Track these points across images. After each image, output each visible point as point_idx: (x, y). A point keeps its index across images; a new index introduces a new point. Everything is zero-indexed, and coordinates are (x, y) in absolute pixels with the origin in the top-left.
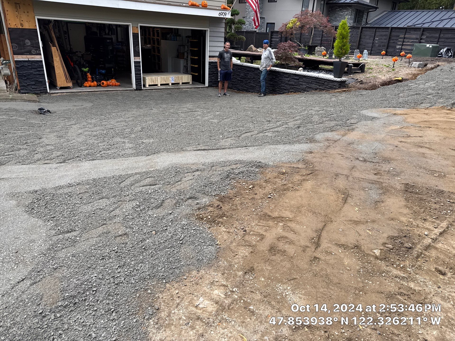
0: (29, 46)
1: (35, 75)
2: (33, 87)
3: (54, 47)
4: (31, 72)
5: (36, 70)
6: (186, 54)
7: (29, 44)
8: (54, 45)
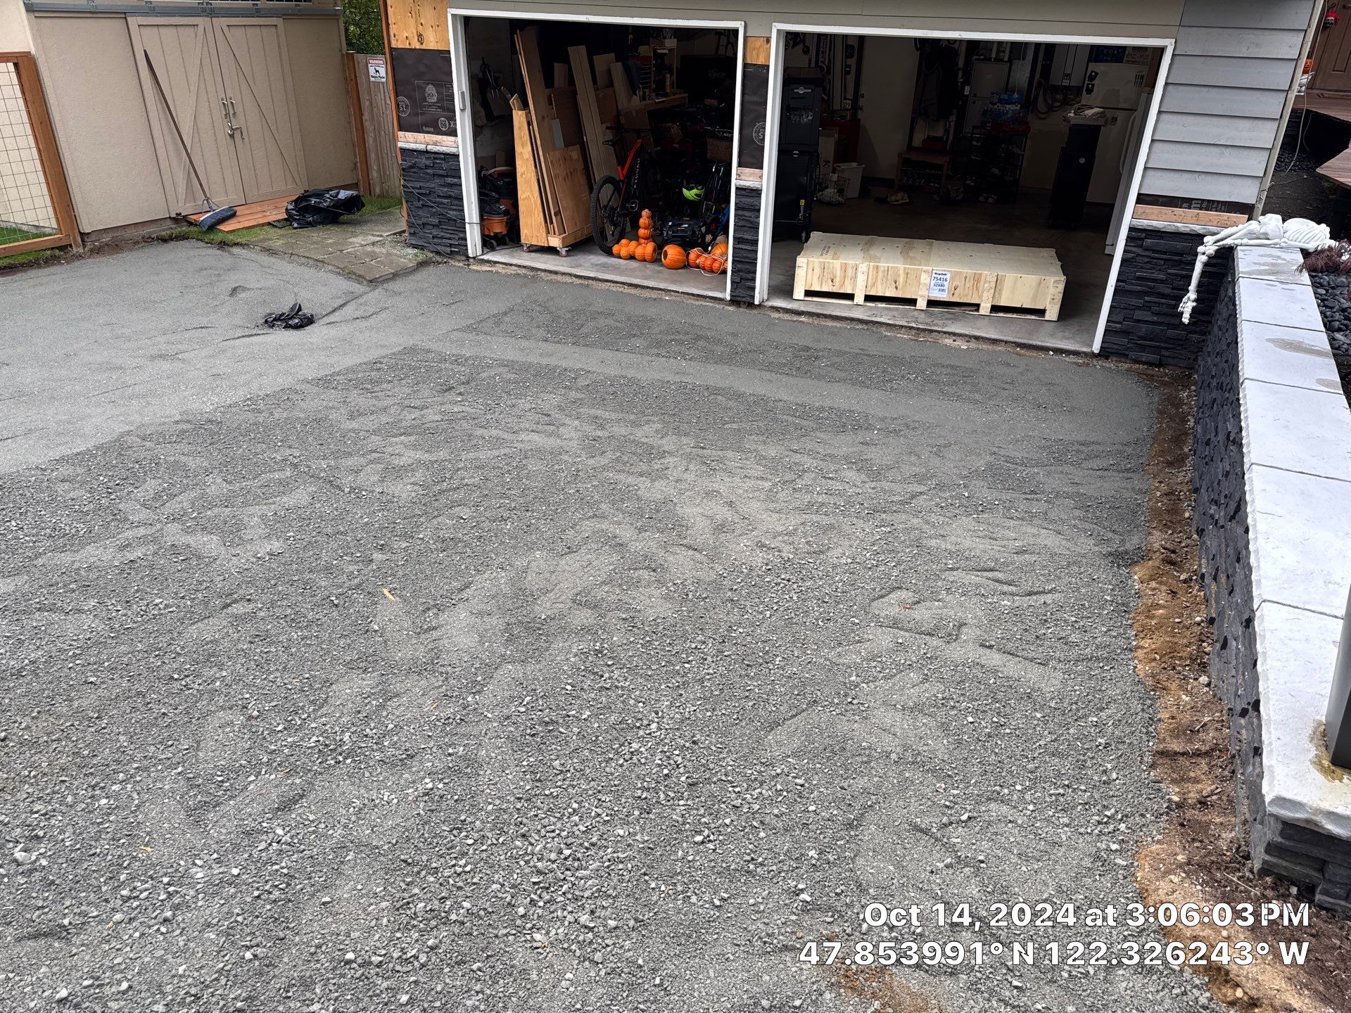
0: (433, 105)
1: (439, 196)
2: (435, 232)
4: (433, 185)
5: (441, 181)
7: (434, 99)
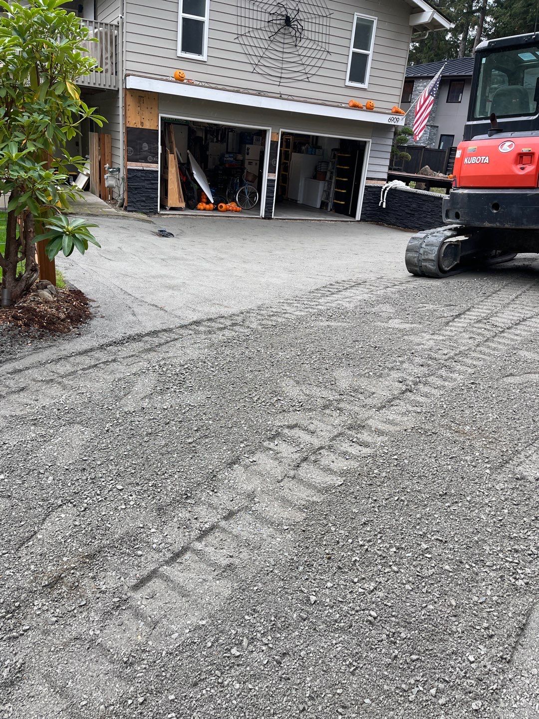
0: (146, 151)
1: (146, 189)
2: (142, 204)
3: (172, 155)
4: (143, 184)
5: (149, 182)
6: (328, 174)
7: (147, 149)
8: (172, 153)
